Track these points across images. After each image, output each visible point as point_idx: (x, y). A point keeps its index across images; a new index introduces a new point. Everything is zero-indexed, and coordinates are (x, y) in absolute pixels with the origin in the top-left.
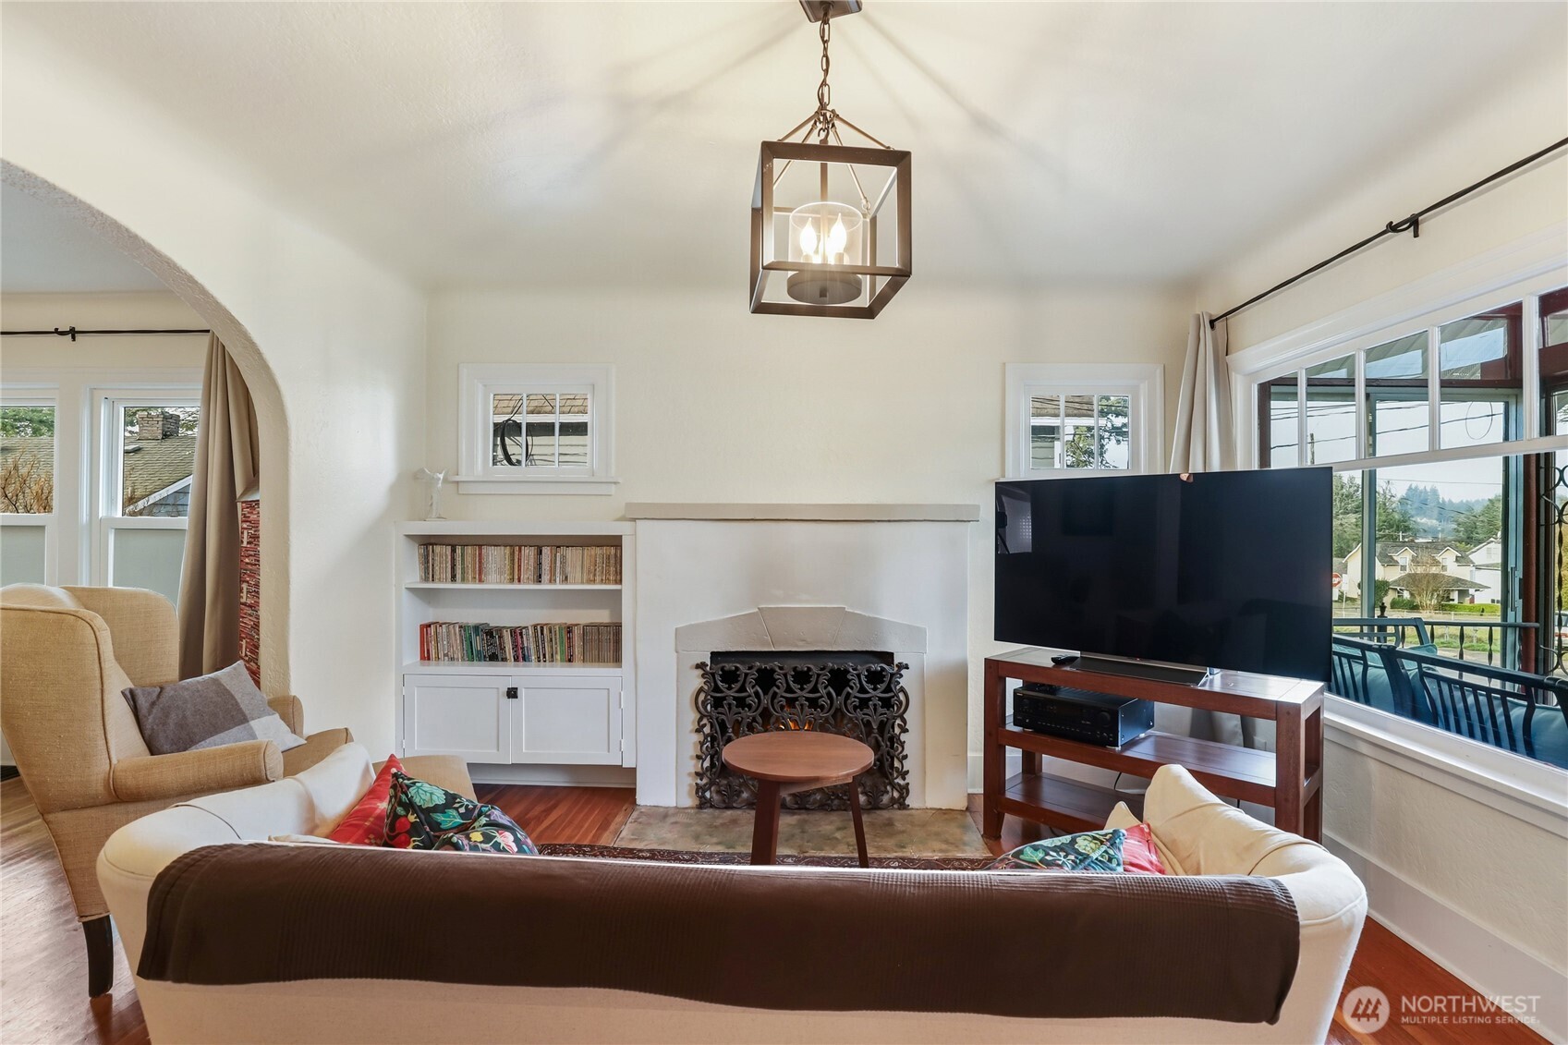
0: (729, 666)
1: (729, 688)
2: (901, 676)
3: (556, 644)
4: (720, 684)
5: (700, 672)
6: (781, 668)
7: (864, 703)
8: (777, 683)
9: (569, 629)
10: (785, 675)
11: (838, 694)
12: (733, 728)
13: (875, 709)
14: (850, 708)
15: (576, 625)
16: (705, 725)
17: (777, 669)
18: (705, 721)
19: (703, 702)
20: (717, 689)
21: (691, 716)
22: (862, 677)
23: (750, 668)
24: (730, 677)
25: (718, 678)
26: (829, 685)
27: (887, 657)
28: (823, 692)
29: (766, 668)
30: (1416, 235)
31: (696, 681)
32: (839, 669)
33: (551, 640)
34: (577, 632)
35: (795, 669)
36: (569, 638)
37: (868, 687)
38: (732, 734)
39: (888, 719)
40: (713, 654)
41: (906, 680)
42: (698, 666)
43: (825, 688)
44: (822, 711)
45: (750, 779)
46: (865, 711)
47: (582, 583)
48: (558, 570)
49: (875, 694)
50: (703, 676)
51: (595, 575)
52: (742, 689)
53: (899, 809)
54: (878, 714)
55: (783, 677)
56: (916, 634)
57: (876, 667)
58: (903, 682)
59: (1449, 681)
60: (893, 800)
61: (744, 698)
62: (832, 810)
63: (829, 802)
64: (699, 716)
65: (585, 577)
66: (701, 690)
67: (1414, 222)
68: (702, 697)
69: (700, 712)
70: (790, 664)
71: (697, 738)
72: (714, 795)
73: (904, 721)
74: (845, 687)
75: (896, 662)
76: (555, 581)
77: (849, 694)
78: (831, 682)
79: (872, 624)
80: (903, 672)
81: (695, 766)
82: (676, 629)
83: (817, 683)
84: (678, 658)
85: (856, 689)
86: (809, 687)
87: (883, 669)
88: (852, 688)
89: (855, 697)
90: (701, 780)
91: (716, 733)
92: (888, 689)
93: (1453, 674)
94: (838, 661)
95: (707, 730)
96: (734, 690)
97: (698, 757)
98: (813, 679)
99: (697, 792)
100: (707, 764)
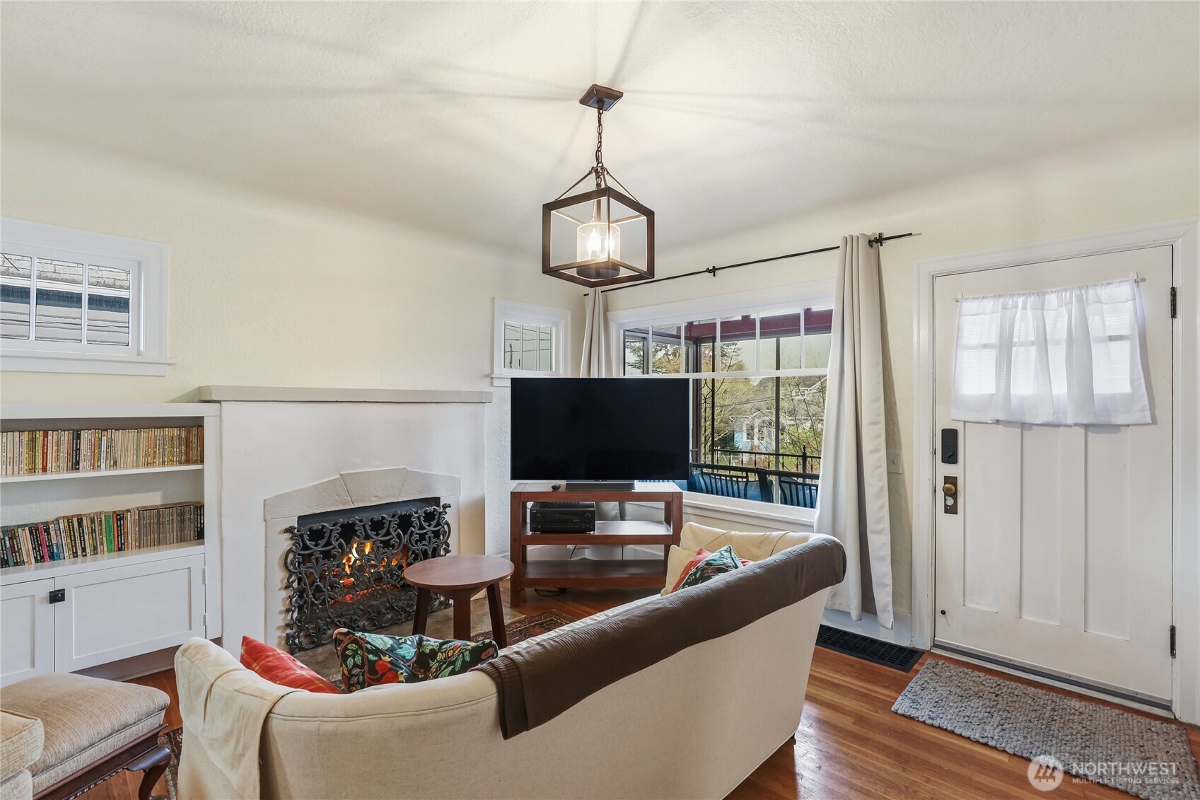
0: (316, 526)
1: (316, 545)
2: (446, 513)
3: (101, 534)
4: (308, 543)
5: (288, 535)
6: (360, 521)
7: (422, 537)
8: (358, 533)
9: (119, 517)
10: (364, 526)
11: (405, 533)
12: (320, 579)
13: (430, 540)
14: (413, 542)
15: (129, 511)
16: (293, 582)
17: (358, 522)
18: (293, 578)
19: (292, 561)
20: (305, 547)
21: (280, 576)
22: (422, 518)
23: (335, 525)
24: (316, 535)
25: (306, 537)
26: (398, 528)
27: (436, 501)
28: (394, 534)
29: (348, 522)
30: (714, 276)
31: (285, 543)
32: (405, 515)
33: (93, 531)
34: (131, 519)
35: (371, 520)
36: (119, 526)
37: (425, 524)
38: (319, 583)
39: (438, 545)
40: (300, 518)
41: (449, 517)
42: (287, 531)
43: (395, 531)
44: (393, 549)
45: (336, 617)
46: (424, 543)
47: (138, 466)
48: (103, 455)
49: (429, 529)
50: (291, 539)
51: (154, 457)
52: (328, 543)
53: (445, 608)
54: (432, 543)
55: (362, 528)
56: (454, 483)
57: (429, 509)
58: (447, 517)
59: (726, 476)
60: (441, 603)
61: (330, 550)
62: (402, 622)
63: (399, 617)
64: (287, 575)
65: (142, 460)
66: (290, 551)
67: (713, 271)
68: (291, 556)
69: (290, 571)
70: (366, 516)
71: (284, 594)
72: (302, 639)
73: (448, 545)
74: (409, 528)
75: (442, 504)
76: (99, 466)
77: (412, 532)
78: (399, 526)
79: (426, 479)
80: (447, 510)
81: (285, 619)
82: (265, 500)
83: (389, 528)
84: (266, 527)
85: (417, 528)
86: (383, 532)
87: (435, 510)
88: (414, 527)
89: (417, 534)
90: (292, 629)
91: (305, 585)
92: (438, 524)
93: (727, 473)
94: (404, 508)
95: (295, 585)
96: (322, 545)
97: (288, 611)
98: (386, 526)
99: (287, 642)
100: (295, 615)
